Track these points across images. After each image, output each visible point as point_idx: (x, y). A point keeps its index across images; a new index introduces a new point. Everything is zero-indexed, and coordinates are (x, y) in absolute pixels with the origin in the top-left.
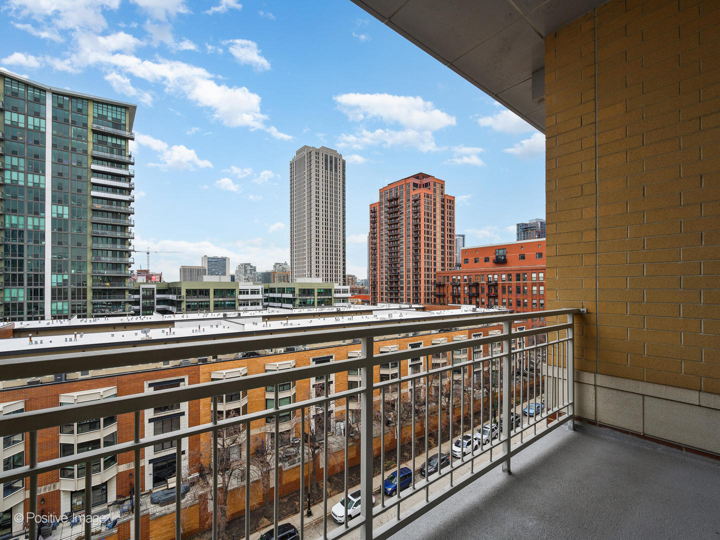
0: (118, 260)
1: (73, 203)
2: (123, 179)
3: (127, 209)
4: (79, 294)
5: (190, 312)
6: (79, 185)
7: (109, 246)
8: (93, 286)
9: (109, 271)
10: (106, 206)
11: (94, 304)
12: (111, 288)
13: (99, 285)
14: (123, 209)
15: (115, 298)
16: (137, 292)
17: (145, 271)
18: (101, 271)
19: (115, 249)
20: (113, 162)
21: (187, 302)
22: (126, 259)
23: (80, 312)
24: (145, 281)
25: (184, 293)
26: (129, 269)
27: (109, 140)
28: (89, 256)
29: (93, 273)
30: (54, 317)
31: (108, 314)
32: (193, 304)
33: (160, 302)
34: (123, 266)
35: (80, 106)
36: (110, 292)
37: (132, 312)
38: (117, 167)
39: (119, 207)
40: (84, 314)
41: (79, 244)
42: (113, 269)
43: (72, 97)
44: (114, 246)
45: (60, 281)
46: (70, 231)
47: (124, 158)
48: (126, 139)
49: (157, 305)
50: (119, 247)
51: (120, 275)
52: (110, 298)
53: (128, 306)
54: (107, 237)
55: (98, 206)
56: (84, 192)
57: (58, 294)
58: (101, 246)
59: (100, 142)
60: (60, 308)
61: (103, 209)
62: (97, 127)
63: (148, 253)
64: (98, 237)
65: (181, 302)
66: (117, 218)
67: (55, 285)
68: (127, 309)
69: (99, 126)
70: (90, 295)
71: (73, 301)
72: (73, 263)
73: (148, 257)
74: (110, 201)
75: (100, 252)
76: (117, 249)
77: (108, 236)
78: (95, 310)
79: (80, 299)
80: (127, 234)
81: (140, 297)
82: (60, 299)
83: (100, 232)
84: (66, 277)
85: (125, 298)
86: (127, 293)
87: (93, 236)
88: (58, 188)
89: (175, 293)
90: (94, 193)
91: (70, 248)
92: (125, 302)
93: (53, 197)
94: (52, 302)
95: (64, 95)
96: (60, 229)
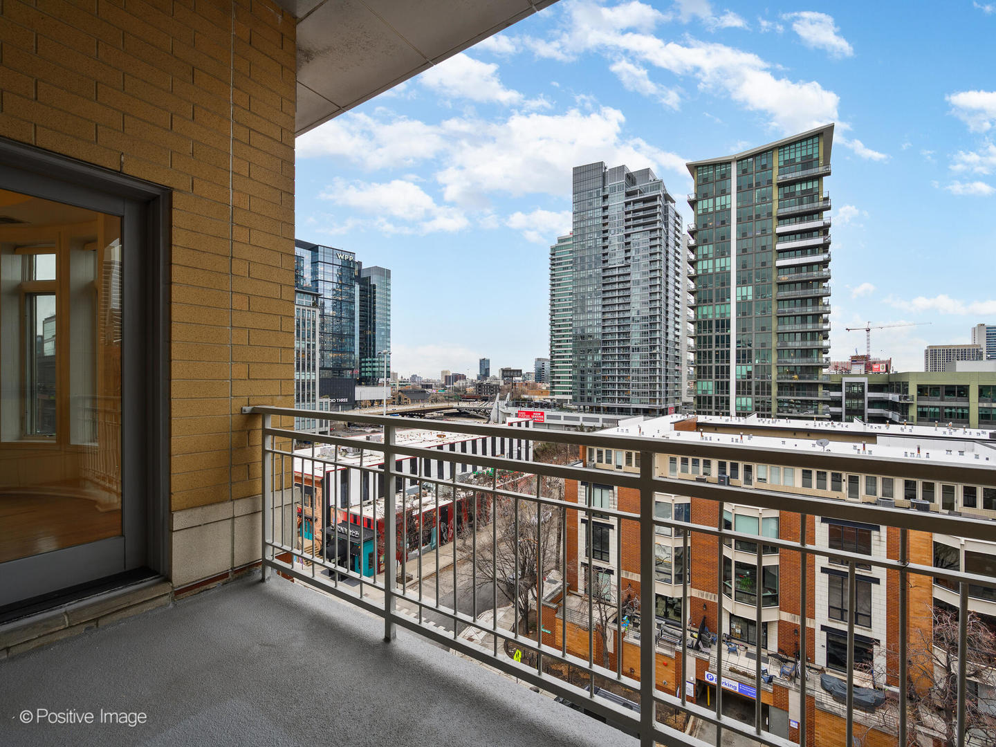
0: (809, 344)
1: (757, 280)
2: (815, 233)
3: (820, 273)
4: (763, 388)
5: (926, 423)
6: (763, 257)
7: (798, 327)
8: (778, 379)
9: (797, 360)
10: (793, 275)
11: (779, 401)
12: (799, 381)
13: (785, 378)
14: (815, 274)
15: (804, 395)
16: (838, 387)
17: (863, 357)
18: (788, 360)
19: (804, 330)
20: (801, 216)
21: (918, 406)
22: (820, 342)
23: (764, 411)
24: (863, 372)
25: (913, 391)
26: (824, 356)
27: (798, 188)
28: (774, 343)
29: (778, 362)
30: (738, 415)
31: (796, 415)
32: (932, 410)
33: (873, 403)
34: (815, 352)
35: (764, 162)
36: (800, 387)
37: (828, 415)
38: (808, 220)
39: (810, 273)
40: (768, 413)
41: (763, 329)
42: (802, 356)
43: (755, 155)
44: (804, 326)
45: (744, 373)
46: (753, 314)
47: (816, 205)
48: (819, 178)
49: (868, 408)
50: (810, 327)
51: (810, 364)
52: (797, 395)
53: (822, 407)
54: (795, 316)
55: (784, 278)
56: (768, 265)
57: (743, 388)
58: (788, 328)
59: (786, 196)
60: (744, 404)
61: (790, 280)
62: (783, 179)
63: (868, 330)
64: (784, 316)
65: (908, 405)
66: (807, 288)
67: (739, 377)
68: (820, 411)
69: (786, 175)
70: (774, 390)
71: (757, 396)
72: (758, 352)
73: (868, 336)
74: (798, 267)
75: (786, 336)
76: (807, 330)
77: (796, 314)
78: (781, 410)
79: (765, 394)
80: (820, 308)
81: (842, 394)
82: (744, 393)
83: (787, 310)
84: (750, 368)
85: (817, 396)
86: (820, 389)
87: (778, 317)
88: (742, 266)
89: (898, 391)
90: (780, 263)
91: (754, 334)
92: (818, 401)
93: (738, 277)
94: (736, 397)
95: (747, 158)
96: (744, 314)
